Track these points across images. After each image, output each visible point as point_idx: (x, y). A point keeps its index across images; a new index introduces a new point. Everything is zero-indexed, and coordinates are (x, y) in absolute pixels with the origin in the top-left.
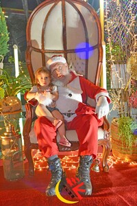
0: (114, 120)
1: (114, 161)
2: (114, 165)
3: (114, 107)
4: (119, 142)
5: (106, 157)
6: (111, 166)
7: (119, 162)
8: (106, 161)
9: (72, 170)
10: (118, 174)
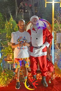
0: (56, 62)
1: (55, 76)
2: (55, 78)
3: (56, 58)
4: (57, 70)
5: (53, 75)
6: (54, 78)
7: (57, 77)
8: (52, 76)
9: (41, 79)
10: (56, 81)
